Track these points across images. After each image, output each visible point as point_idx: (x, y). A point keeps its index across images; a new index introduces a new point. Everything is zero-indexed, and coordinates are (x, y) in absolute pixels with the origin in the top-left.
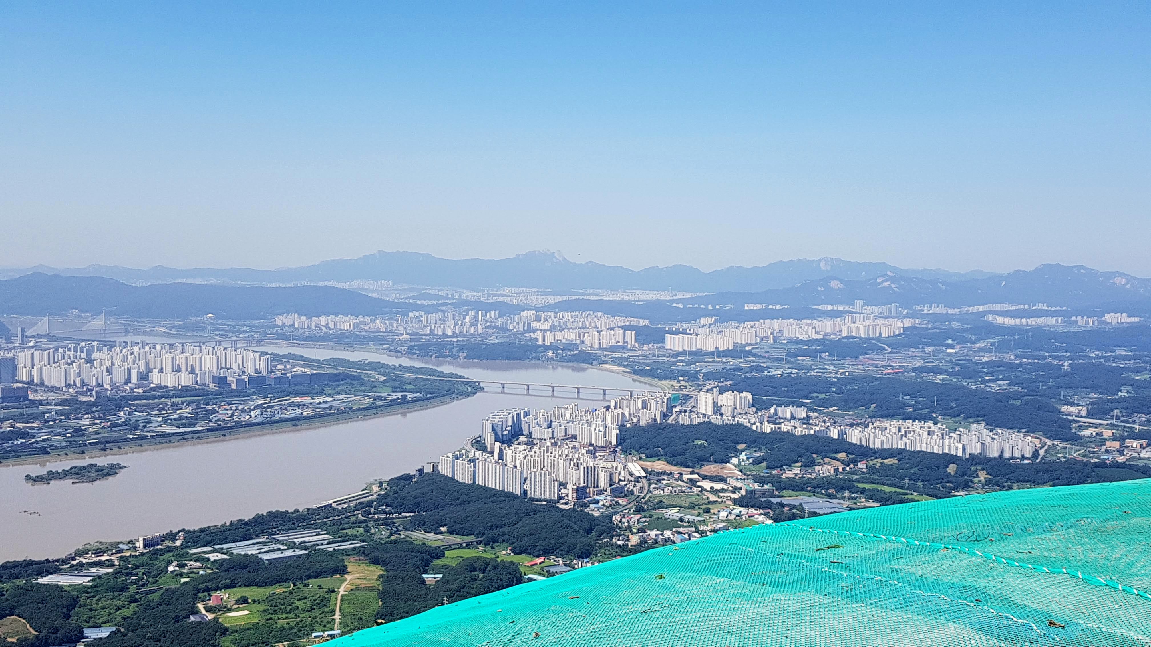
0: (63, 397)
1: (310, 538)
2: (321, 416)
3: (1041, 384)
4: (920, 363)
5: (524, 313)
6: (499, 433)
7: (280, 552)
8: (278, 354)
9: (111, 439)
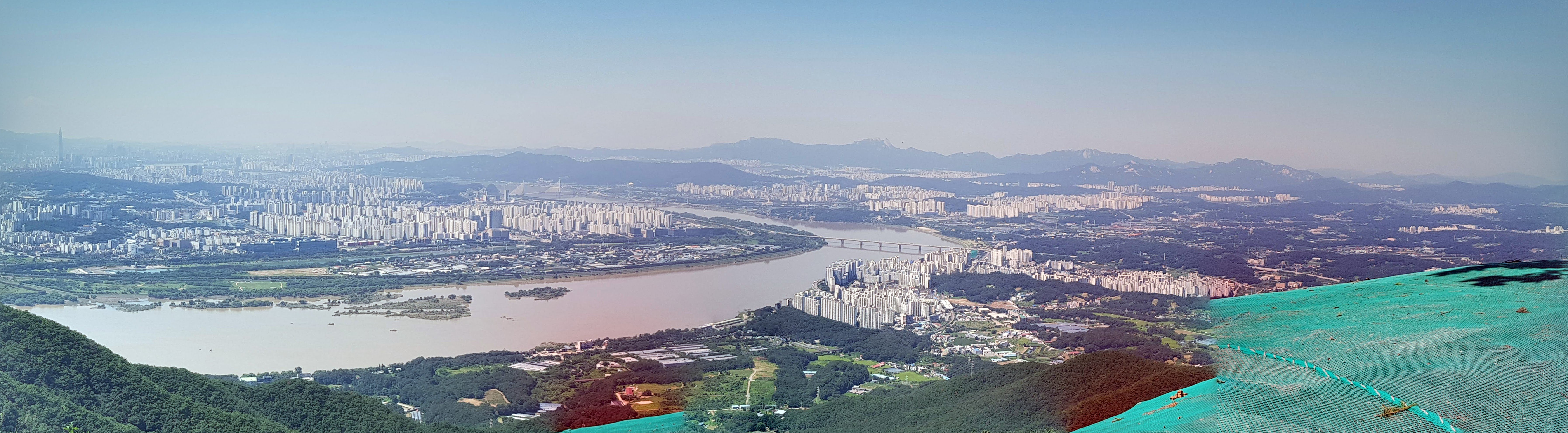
0: (531, 239)
1: (696, 350)
2: (707, 260)
3: (1235, 244)
4: (1154, 229)
5: (860, 187)
6: (839, 278)
7: (674, 360)
8: (678, 213)
9: (561, 271)
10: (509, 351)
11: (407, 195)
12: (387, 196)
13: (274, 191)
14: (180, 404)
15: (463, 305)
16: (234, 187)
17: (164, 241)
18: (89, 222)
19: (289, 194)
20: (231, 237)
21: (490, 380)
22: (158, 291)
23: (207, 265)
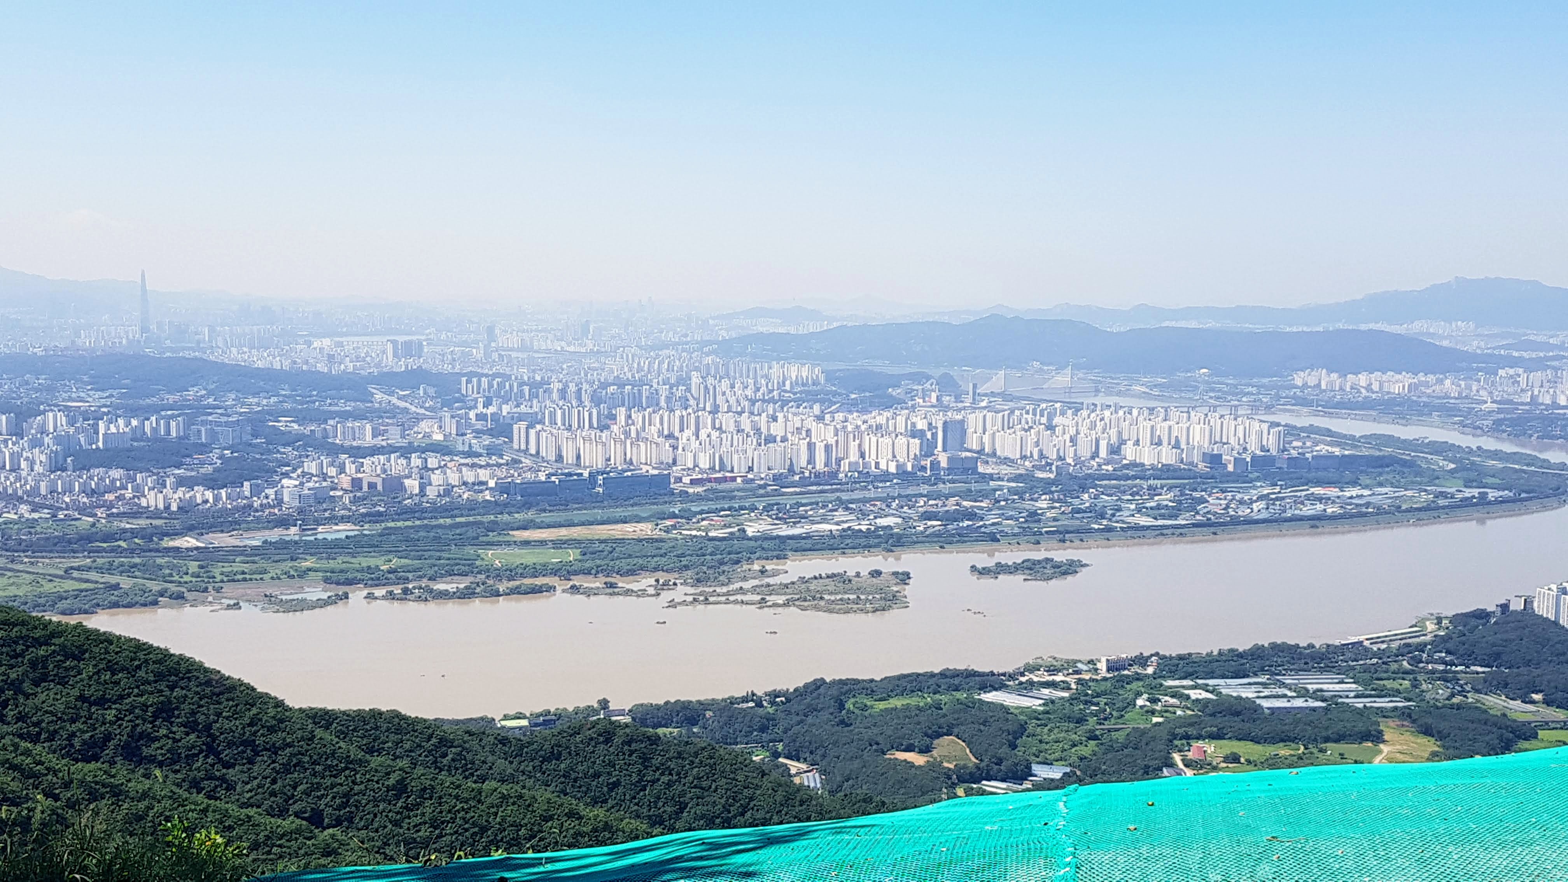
0: (1018, 472)
1: (1330, 685)
2: (1352, 516)
7: (1285, 700)
8: (1295, 427)
9: (1072, 529)
10: (976, 669)
11: (795, 394)
12: (759, 395)
13: (556, 386)
14: (388, 774)
15: (895, 589)
16: (483, 379)
17: (353, 479)
18: (204, 448)
19: (583, 392)
20: (479, 470)
21: (942, 720)
22: (342, 571)
23: (434, 522)
